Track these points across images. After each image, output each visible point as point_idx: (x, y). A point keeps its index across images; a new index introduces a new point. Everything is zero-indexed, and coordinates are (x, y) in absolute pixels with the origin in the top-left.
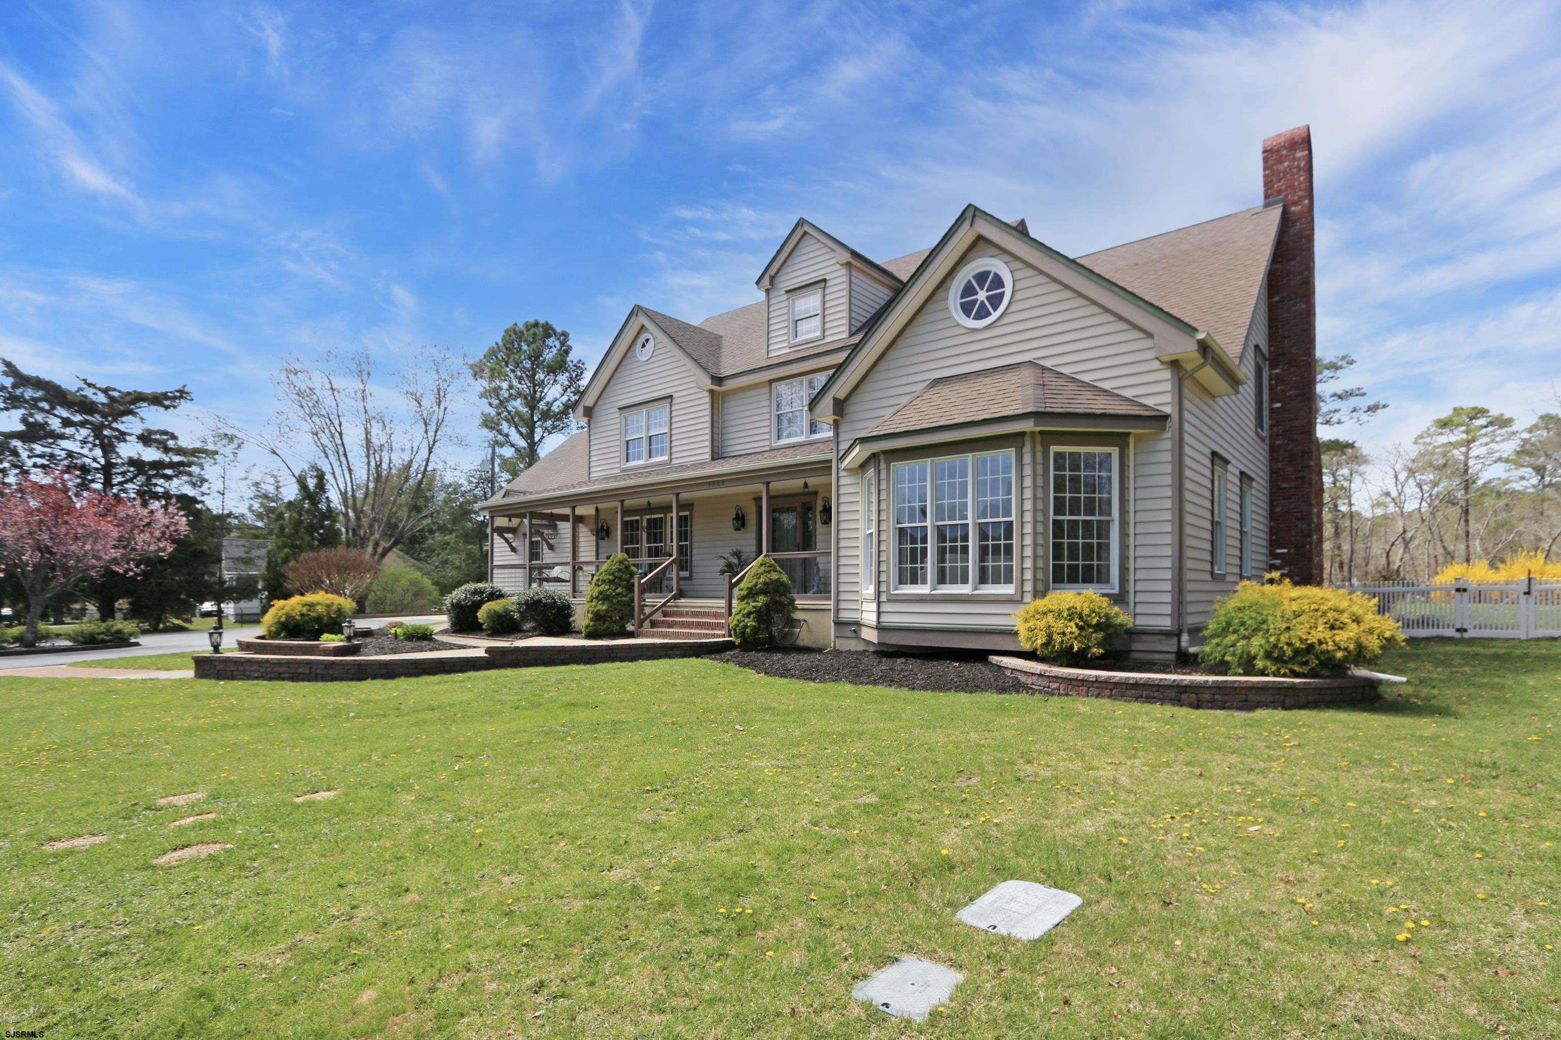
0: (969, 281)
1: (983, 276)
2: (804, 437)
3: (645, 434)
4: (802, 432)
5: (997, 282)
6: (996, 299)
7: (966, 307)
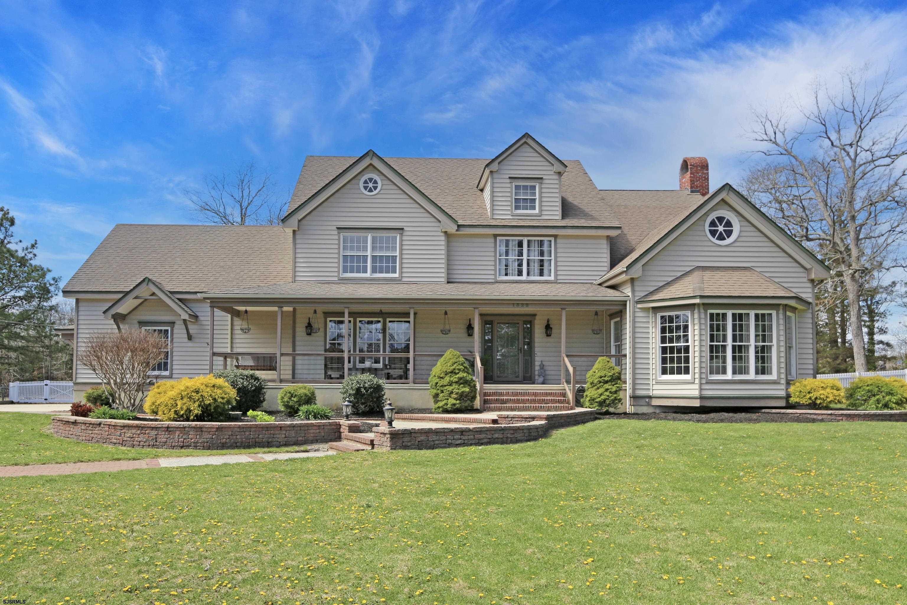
0: (714, 219)
1: (720, 219)
2: (524, 277)
3: (369, 253)
4: (520, 273)
5: (729, 224)
6: (729, 233)
7: (713, 233)
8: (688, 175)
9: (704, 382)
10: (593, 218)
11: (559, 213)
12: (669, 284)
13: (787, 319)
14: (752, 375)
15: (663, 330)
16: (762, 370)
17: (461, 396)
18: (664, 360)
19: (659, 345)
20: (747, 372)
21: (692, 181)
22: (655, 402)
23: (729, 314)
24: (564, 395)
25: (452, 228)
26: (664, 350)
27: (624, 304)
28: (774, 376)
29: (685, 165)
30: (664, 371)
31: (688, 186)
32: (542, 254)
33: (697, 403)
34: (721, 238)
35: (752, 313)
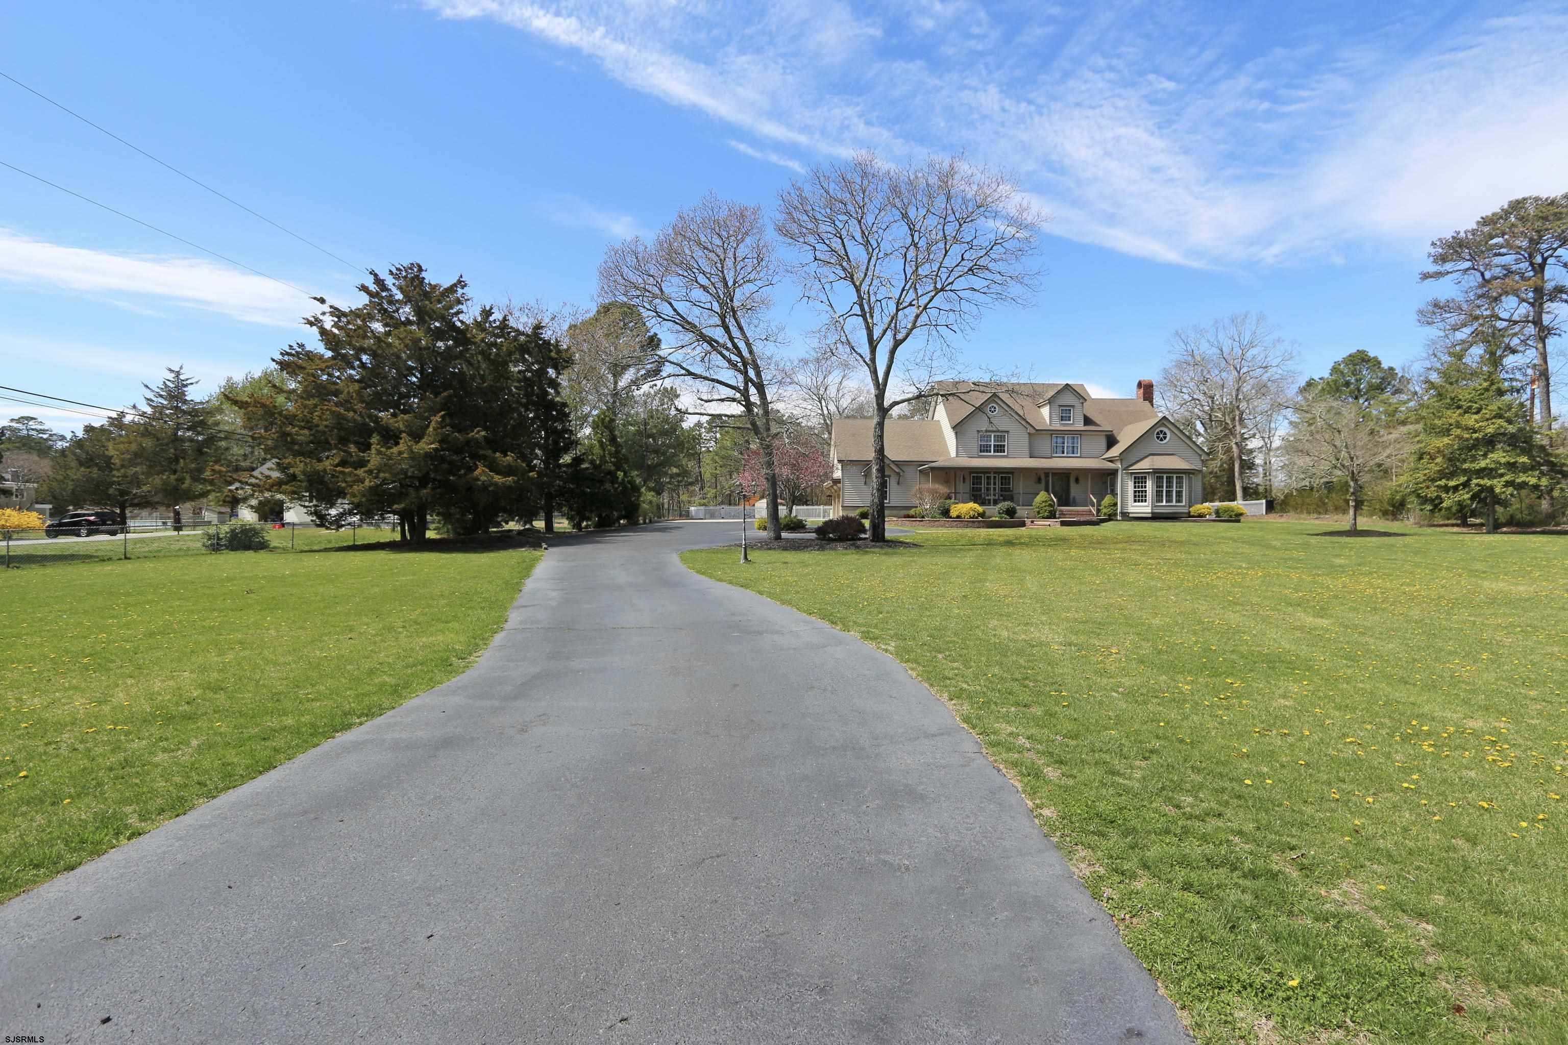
0: (1158, 432)
1: (1161, 431)
2: (1065, 455)
3: (992, 443)
4: (1063, 453)
5: (1165, 434)
6: (1165, 438)
7: (1158, 438)
8: (1142, 390)
9: (1153, 506)
10: (1098, 425)
11: (1082, 423)
12: (1138, 462)
13: (1190, 479)
14: (1174, 503)
15: (1135, 483)
16: (1179, 501)
17: (1050, 512)
18: (1135, 496)
19: (1133, 489)
20: (1172, 501)
21: (1144, 394)
22: (1131, 515)
23: (1165, 476)
24: (1091, 511)
25: (1033, 431)
26: (1135, 492)
27: (1116, 471)
28: (1184, 504)
29: (1140, 385)
30: (1135, 501)
31: (1142, 396)
32: (1073, 443)
33: (1150, 515)
34: (1161, 440)
35: (1175, 476)
